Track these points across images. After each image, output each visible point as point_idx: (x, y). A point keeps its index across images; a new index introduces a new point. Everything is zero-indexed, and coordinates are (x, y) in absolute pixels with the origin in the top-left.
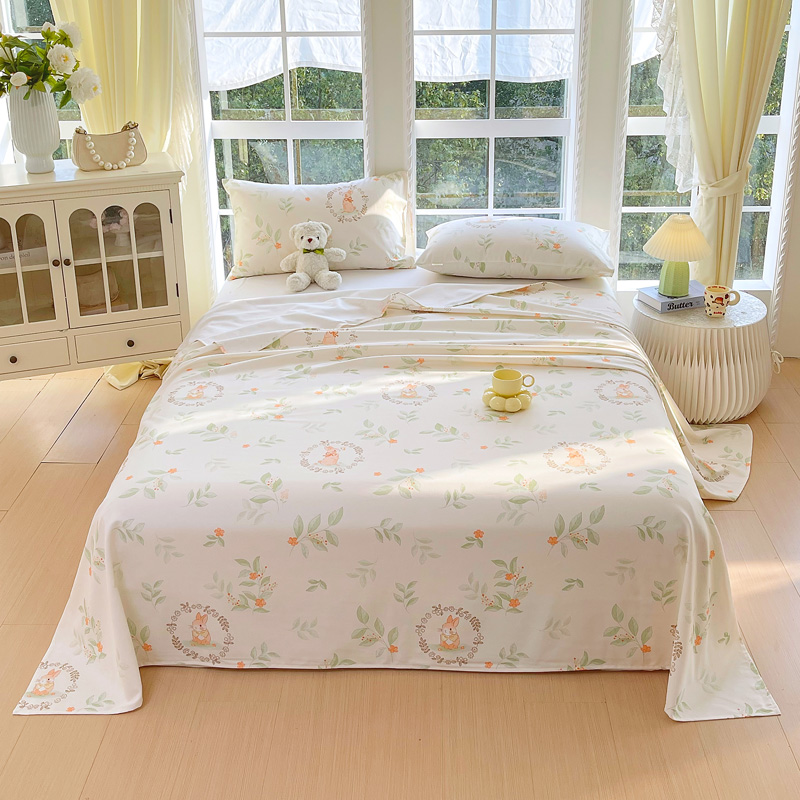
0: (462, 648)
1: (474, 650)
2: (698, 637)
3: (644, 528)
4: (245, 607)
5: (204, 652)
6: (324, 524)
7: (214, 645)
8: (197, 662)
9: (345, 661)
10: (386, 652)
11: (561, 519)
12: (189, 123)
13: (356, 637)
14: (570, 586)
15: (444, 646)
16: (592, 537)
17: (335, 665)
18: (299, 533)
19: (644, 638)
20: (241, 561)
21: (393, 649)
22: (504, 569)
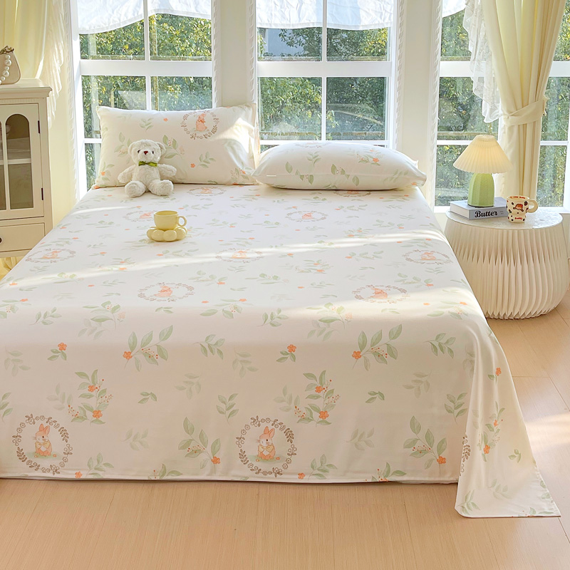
0: (278, 458)
1: (288, 461)
2: (486, 446)
3: (436, 344)
4: (83, 418)
5: (45, 463)
6: (156, 339)
7: (55, 456)
8: (39, 474)
9: (173, 472)
10: (209, 464)
11: (364, 335)
12: (60, 57)
13: (183, 448)
14: (373, 398)
15: (262, 457)
16: (391, 351)
17: (163, 475)
18: (133, 348)
19: (440, 449)
20: (81, 375)
21: (216, 461)
22: (314, 382)
